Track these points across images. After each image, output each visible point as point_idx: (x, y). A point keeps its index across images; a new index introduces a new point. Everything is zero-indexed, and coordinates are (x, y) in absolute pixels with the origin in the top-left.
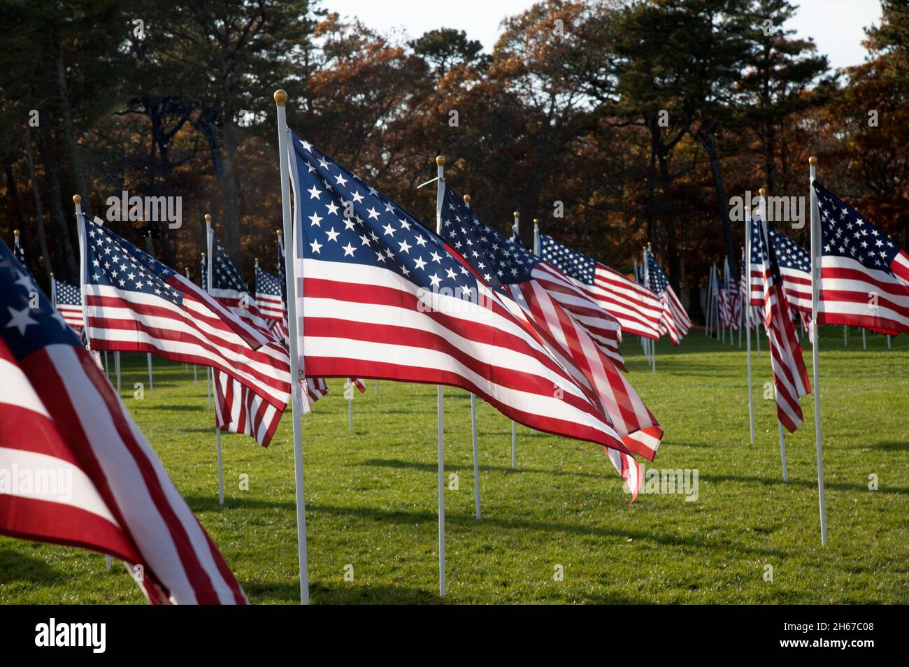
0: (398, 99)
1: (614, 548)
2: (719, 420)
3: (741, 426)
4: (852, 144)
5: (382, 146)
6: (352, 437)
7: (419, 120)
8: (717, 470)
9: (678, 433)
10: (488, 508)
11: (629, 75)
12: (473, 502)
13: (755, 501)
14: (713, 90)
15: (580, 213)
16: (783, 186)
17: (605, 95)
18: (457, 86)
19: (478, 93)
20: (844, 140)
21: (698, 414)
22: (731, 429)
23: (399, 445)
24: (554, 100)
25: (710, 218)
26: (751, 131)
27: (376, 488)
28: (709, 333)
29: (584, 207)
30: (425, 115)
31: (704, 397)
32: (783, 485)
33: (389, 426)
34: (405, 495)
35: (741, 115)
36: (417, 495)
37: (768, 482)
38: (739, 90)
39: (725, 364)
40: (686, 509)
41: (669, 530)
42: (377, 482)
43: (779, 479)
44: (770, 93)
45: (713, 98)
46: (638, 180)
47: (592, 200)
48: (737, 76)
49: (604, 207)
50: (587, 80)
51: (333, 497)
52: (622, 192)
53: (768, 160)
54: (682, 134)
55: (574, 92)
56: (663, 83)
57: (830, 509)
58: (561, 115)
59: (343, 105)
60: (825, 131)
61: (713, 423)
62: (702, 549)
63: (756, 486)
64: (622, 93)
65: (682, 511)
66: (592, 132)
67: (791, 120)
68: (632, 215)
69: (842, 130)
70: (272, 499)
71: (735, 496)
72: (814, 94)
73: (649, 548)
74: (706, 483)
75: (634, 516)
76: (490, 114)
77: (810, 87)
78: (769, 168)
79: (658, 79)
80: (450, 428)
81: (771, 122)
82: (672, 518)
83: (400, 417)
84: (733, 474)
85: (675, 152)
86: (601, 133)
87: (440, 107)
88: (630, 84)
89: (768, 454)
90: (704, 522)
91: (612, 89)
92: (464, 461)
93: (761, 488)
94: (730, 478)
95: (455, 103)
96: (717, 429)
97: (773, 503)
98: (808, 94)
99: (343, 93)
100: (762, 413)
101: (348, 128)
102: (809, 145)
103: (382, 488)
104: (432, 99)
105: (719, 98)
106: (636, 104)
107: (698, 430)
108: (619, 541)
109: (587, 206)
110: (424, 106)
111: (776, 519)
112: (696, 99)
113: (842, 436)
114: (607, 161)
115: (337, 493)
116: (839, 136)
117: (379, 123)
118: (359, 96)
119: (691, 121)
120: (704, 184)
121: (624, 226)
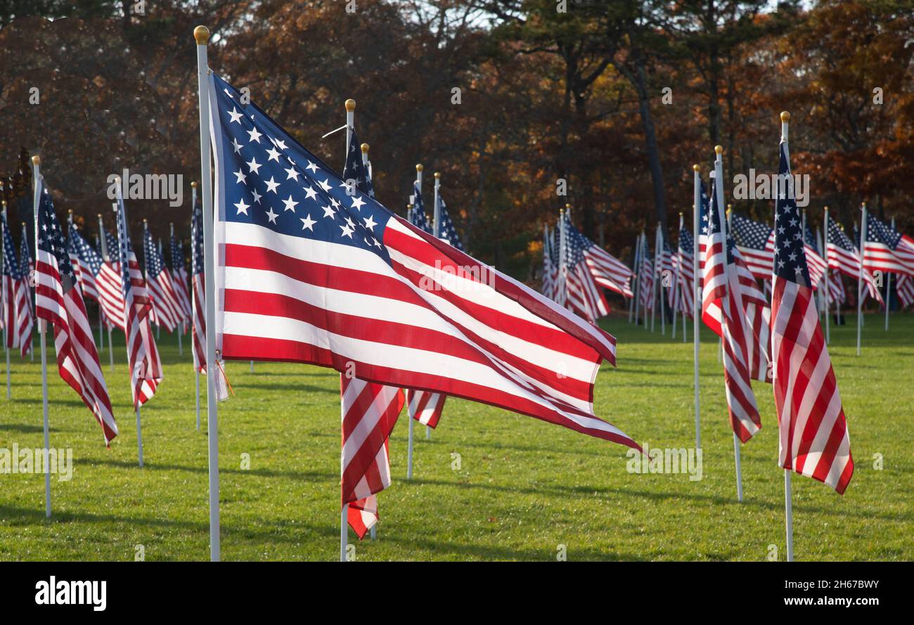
0: (243, 7)
2: (656, 427)
3: (683, 434)
4: (815, 84)
6: (200, 438)
7: (270, 35)
10: (384, 525)
13: (706, 523)
14: (645, 10)
15: (473, 163)
16: (728, 135)
17: (509, 13)
20: (804, 78)
21: (630, 419)
22: (670, 437)
23: (263, 449)
24: (443, 15)
25: (637, 173)
26: (690, 65)
27: (241, 500)
28: (634, 319)
29: (478, 155)
30: (279, 30)
31: (635, 398)
32: (739, 505)
33: (246, 427)
34: (279, 509)
35: (680, 43)
36: (294, 509)
37: (719, 501)
38: (678, 12)
40: (624, 530)
41: (606, 555)
42: (241, 493)
43: (732, 498)
44: (715, 17)
45: (645, 21)
46: (548, 123)
47: (489, 146)
49: (505, 155)
51: (190, 510)
52: (527, 138)
53: (711, 102)
54: (604, 65)
55: (470, 7)
57: (795, 534)
58: (453, 36)
59: (170, 11)
60: (783, 67)
63: (705, 506)
64: (530, 11)
65: (620, 533)
66: (491, 60)
67: (740, 53)
68: (539, 168)
69: (803, 66)
70: (113, 511)
71: (681, 517)
72: (771, 19)
74: (645, 501)
76: (363, 32)
77: (765, 11)
78: (712, 113)
80: (324, 429)
81: (715, 55)
82: (609, 541)
83: (259, 416)
84: (677, 491)
85: (595, 89)
86: (503, 61)
87: (299, 20)
89: (718, 468)
90: (647, 546)
91: (517, 5)
93: (712, 509)
94: (675, 496)
97: (727, 526)
98: (762, 20)
100: (708, 419)
101: (177, 42)
102: (763, 85)
103: (249, 500)
104: (288, 9)
105: (653, 22)
106: (548, 26)
109: (483, 153)
110: (278, 17)
111: (732, 544)
112: (624, 22)
114: (508, 98)
115: (193, 506)
116: (799, 74)
119: (617, 49)
120: (630, 131)
121: (529, 181)
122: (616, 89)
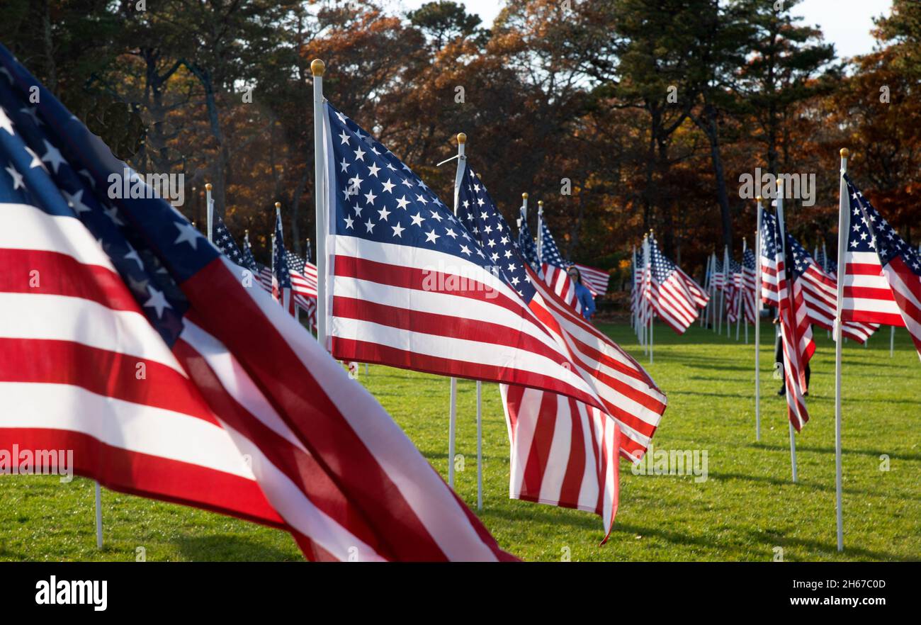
0: (392, 71)
1: (622, 545)
2: (722, 415)
3: (745, 422)
4: (855, 135)
5: (374, 119)
7: (414, 93)
8: (723, 468)
9: (681, 427)
10: (490, 498)
11: (631, 56)
12: (473, 491)
13: (765, 501)
14: (717, 74)
15: (575, 196)
17: (606, 76)
18: (454, 60)
19: (476, 67)
20: (847, 131)
22: (735, 425)
24: (553, 77)
25: (708, 206)
26: (753, 118)
28: (704, 324)
29: (579, 190)
30: (421, 89)
32: (793, 486)
35: (745, 101)
37: (777, 483)
38: (744, 76)
39: (724, 357)
40: (695, 507)
41: (679, 528)
43: (788, 480)
44: (774, 80)
45: (717, 83)
46: (636, 164)
47: (588, 183)
48: (741, 62)
49: (600, 190)
50: (587, 60)
52: (619, 176)
53: (769, 149)
54: (682, 118)
55: (575, 71)
56: (666, 66)
57: (844, 513)
58: (560, 94)
59: (337, 75)
60: (829, 121)
61: (716, 418)
62: (714, 549)
63: (764, 486)
64: (624, 74)
65: (691, 509)
66: (591, 113)
67: (794, 109)
68: (629, 200)
69: (845, 121)
71: (744, 495)
72: (819, 82)
73: (659, 547)
74: (714, 481)
75: (641, 512)
76: (487, 90)
77: (815, 76)
78: (771, 157)
79: (660, 62)
81: (773, 110)
82: (681, 516)
84: (741, 472)
85: (675, 137)
86: (600, 114)
87: (437, 80)
88: (632, 65)
89: (775, 452)
90: (714, 522)
91: (613, 70)
92: (462, 448)
93: (771, 489)
94: (738, 476)
95: (452, 77)
96: (720, 425)
97: (784, 505)
98: (812, 83)
99: (337, 63)
100: (766, 409)
101: (341, 99)
102: (812, 135)
104: (428, 72)
105: (723, 83)
106: (638, 86)
107: (701, 424)
108: (627, 538)
109: (583, 188)
110: (420, 79)
111: (788, 521)
112: (699, 84)
113: (850, 436)
114: (605, 144)
116: (842, 127)
117: (372, 95)
118: (353, 66)
119: (693, 106)
120: (703, 171)
121: (621, 211)
122: (692, 137)
